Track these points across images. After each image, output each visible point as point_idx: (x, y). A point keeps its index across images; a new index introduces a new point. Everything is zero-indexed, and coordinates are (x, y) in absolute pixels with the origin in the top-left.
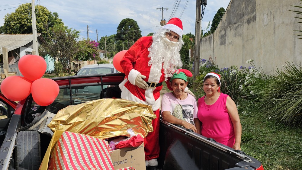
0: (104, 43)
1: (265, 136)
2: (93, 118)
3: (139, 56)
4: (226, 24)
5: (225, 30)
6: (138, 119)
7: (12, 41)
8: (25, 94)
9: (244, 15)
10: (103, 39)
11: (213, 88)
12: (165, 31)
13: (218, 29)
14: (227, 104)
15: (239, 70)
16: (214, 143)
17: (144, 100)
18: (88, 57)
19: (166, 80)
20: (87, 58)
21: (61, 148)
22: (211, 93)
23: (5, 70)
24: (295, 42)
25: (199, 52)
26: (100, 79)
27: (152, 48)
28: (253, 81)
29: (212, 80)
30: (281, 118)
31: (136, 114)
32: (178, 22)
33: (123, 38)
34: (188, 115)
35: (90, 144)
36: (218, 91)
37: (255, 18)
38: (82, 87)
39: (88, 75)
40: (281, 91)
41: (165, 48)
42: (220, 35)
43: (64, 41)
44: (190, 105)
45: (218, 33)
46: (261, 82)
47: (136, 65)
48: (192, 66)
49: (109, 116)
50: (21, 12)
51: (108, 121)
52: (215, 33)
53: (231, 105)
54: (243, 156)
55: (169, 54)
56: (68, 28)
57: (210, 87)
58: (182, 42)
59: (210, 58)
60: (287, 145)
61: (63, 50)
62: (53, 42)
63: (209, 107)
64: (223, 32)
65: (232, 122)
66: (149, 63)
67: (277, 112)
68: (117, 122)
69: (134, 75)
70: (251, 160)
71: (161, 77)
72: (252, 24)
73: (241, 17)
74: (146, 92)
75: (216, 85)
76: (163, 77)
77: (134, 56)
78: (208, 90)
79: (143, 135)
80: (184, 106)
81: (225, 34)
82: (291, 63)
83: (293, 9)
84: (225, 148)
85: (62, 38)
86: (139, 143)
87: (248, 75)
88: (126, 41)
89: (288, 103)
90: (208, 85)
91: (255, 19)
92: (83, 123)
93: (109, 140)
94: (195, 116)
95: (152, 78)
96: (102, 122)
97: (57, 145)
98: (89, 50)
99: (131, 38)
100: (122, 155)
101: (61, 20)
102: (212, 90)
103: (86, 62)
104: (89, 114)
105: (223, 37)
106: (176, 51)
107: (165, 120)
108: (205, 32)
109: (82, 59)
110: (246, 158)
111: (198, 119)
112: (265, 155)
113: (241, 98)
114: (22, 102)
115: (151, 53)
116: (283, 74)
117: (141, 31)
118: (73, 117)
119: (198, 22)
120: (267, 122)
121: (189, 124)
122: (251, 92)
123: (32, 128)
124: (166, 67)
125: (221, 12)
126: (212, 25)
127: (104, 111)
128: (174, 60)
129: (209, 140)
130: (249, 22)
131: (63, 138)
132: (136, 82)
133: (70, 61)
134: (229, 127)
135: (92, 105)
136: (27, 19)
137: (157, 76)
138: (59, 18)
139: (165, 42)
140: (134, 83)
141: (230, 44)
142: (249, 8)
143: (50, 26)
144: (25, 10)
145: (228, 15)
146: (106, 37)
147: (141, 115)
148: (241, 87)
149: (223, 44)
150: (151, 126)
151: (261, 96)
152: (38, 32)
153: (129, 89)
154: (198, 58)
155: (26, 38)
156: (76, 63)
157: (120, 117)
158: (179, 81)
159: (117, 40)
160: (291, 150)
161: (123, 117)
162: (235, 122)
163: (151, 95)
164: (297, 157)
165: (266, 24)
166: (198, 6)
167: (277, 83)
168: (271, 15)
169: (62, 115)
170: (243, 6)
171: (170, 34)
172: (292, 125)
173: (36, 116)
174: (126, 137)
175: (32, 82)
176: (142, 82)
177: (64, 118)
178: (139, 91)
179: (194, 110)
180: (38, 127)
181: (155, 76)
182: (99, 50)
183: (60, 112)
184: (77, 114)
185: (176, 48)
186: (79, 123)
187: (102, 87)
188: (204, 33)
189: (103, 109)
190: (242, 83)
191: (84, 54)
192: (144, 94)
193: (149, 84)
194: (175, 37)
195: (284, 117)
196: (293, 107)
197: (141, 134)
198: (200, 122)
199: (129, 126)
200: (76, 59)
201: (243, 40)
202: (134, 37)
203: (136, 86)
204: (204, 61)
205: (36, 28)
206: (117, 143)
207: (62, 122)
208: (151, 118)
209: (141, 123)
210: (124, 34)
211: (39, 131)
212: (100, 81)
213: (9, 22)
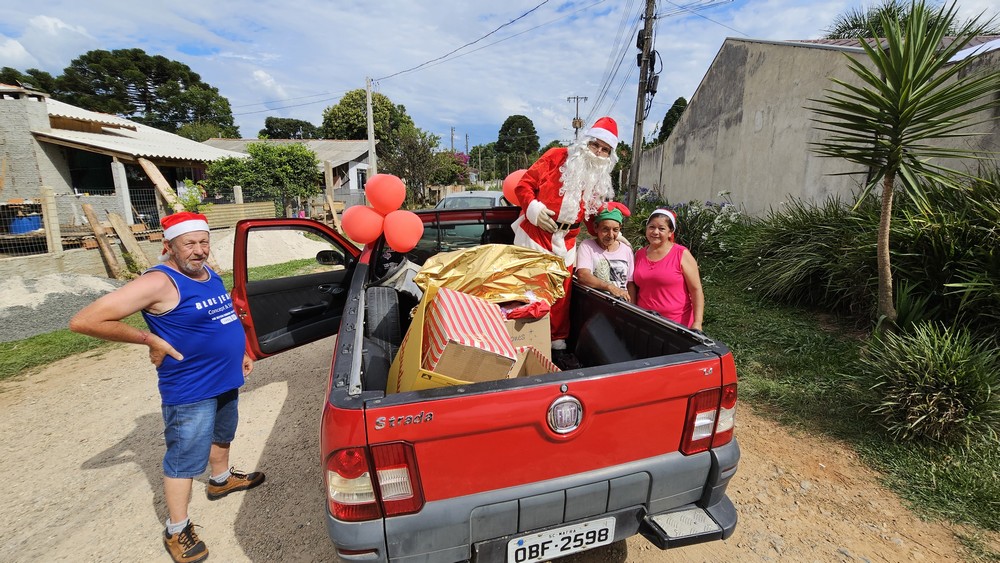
0: (478, 157)
1: (737, 317)
2: (476, 273)
3: (544, 180)
4: (688, 128)
5: (685, 139)
6: (543, 277)
7: (337, 152)
8: (374, 234)
9: (720, 111)
10: (476, 150)
11: (663, 233)
12: (588, 140)
13: (672, 137)
14: (683, 262)
15: (704, 208)
16: (657, 317)
17: (550, 250)
18: (452, 179)
19: (587, 219)
20: (450, 182)
21: (437, 310)
22: (658, 241)
23: (329, 197)
24: (807, 162)
25: (637, 176)
26: (482, 214)
27: (565, 167)
28: (726, 227)
29: (661, 221)
30: (768, 289)
31: (540, 269)
32: (610, 125)
33: (508, 148)
34: (618, 276)
35: (477, 307)
36: (669, 239)
37: (739, 118)
38: (452, 227)
39: (454, 208)
40: (773, 245)
41: (588, 167)
42: (675, 147)
43: (415, 152)
44: (624, 261)
45: (672, 144)
46: (741, 229)
47: (541, 194)
48: (623, 197)
49: (500, 270)
50: (349, 105)
51: (497, 278)
52: (666, 143)
53: (689, 263)
54: (703, 337)
55: (593, 178)
56: (422, 132)
57: (657, 231)
58: (615, 157)
59: (655, 186)
60: (774, 333)
61: (413, 168)
62: (398, 154)
63: (653, 264)
64: (681, 142)
65: (688, 288)
66: (560, 191)
67: (762, 281)
68: (510, 280)
69: (537, 209)
70: (714, 344)
71: (580, 213)
72: (733, 128)
73: (715, 116)
74: (554, 236)
75: (668, 229)
76: (581, 214)
77: (538, 180)
78: (654, 236)
79: (549, 300)
80: (613, 261)
81: (684, 145)
82: (796, 197)
83: (810, 104)
84: (676, 325)
85: (412, 147)
86: (544, 312)
87: (719, 217)
88: (514, 154)
89: (782, 265)
90: (653, 227)
91: (740, 120)
92: (462, 279)
93: (502, 305)
94: (630, 278)
95: (565, 216)
96: (490, 279)
97: (431, 306)
98: (454, 168)
99: (522, 149)
100: (518, 328)
101: (409, 118)
102: (661, 237)
103: (449, 188)
104: (470, 266)
105: (680, 150)
106: (604, 171)
107: (581, 283)
108: (649, 140)
109: (442, 183)
110: (706, 341)
111: (633, 282)
112: (735, 346)
113: (704, 255)
114: (369, 246)
115: (564, 175)
116: (779, 216)
117: (538, 137)
118: (447, 269)
119: (639, 124)
120: (744, 295)
121: (619, 290)
122: (722, 245)
123: (386, 283)
124: (588, 197)
125: (679, 106)
126: (662, 129)
127: (493, 263)
128: (600, 188)
129: (651, 313)
130: (728, 124)
131: (439, 297)
132: (538, 220)
133: (423, 186)
134: (684, 297)
135: (475, 252)
136: (358, 116)
137: (572, 212)
138: (407, 114)
139: (587, 158)
140: (535, 223)
141: (692, 162)
142: (732, 100)
143: (393, 127)
144: (356, 101)
145: (692, 111)
146: (481, 147)
147: (547, 272)
148: (705, 236)
149: (679, 163)
150: (562, 289)
151: (738, 253)
152: (376, 138)
153: (527, 232)
154: (634, 186)
155: (356, 147)
156: (434, 189)
157: (516, 274)
158: (611, 224)
159: (498, 151)
160: (780, 340)
161: (519, 273)
162: (694, 289)
163: (562, 242)
164: (787, 351)
165: (758, 129)
166: (641, 95)
167: (767, 231)
168: (769, 113)
169: (432, 265)
170: (721, 95)
171: (596, 144)
172: (786, 302)
173: (392, 267)
174: (522, 303)
175: (384, 216)
176: (547, 221)
177: (436, 270)
178: (542, 235)
179: (628, 269)
180: (395, 283)
181: (570, 211)
182: (469, 168)
183: (430, 262)
184: (454, 265)
185: (605, 167)
186: (455, 279)
187: (485, 227)
188: (647, 141)
189: (491, 259)
190: (708, 230)
191: (445, 173)
192: (550, 240)
193: (559, 224)
194: (604, 149)
195: (774, 287)
196: (791, 272)
197: (546, 300)
198: (636, 287)
199: (528, 287)
200: (432, 183)
201: (715, 156)
202: (526, 148)
203: (538, 227)
204: (645, 190)
205: (373, 131)
206: (510, 311)
207: (433, 275)
208: (562, 277)
209: (547, 284)
210: (510, 141)
211: (396, 288)
212: (483, 217)
213: (330, 120)
